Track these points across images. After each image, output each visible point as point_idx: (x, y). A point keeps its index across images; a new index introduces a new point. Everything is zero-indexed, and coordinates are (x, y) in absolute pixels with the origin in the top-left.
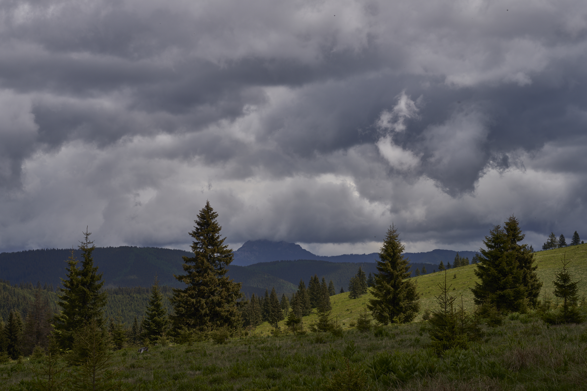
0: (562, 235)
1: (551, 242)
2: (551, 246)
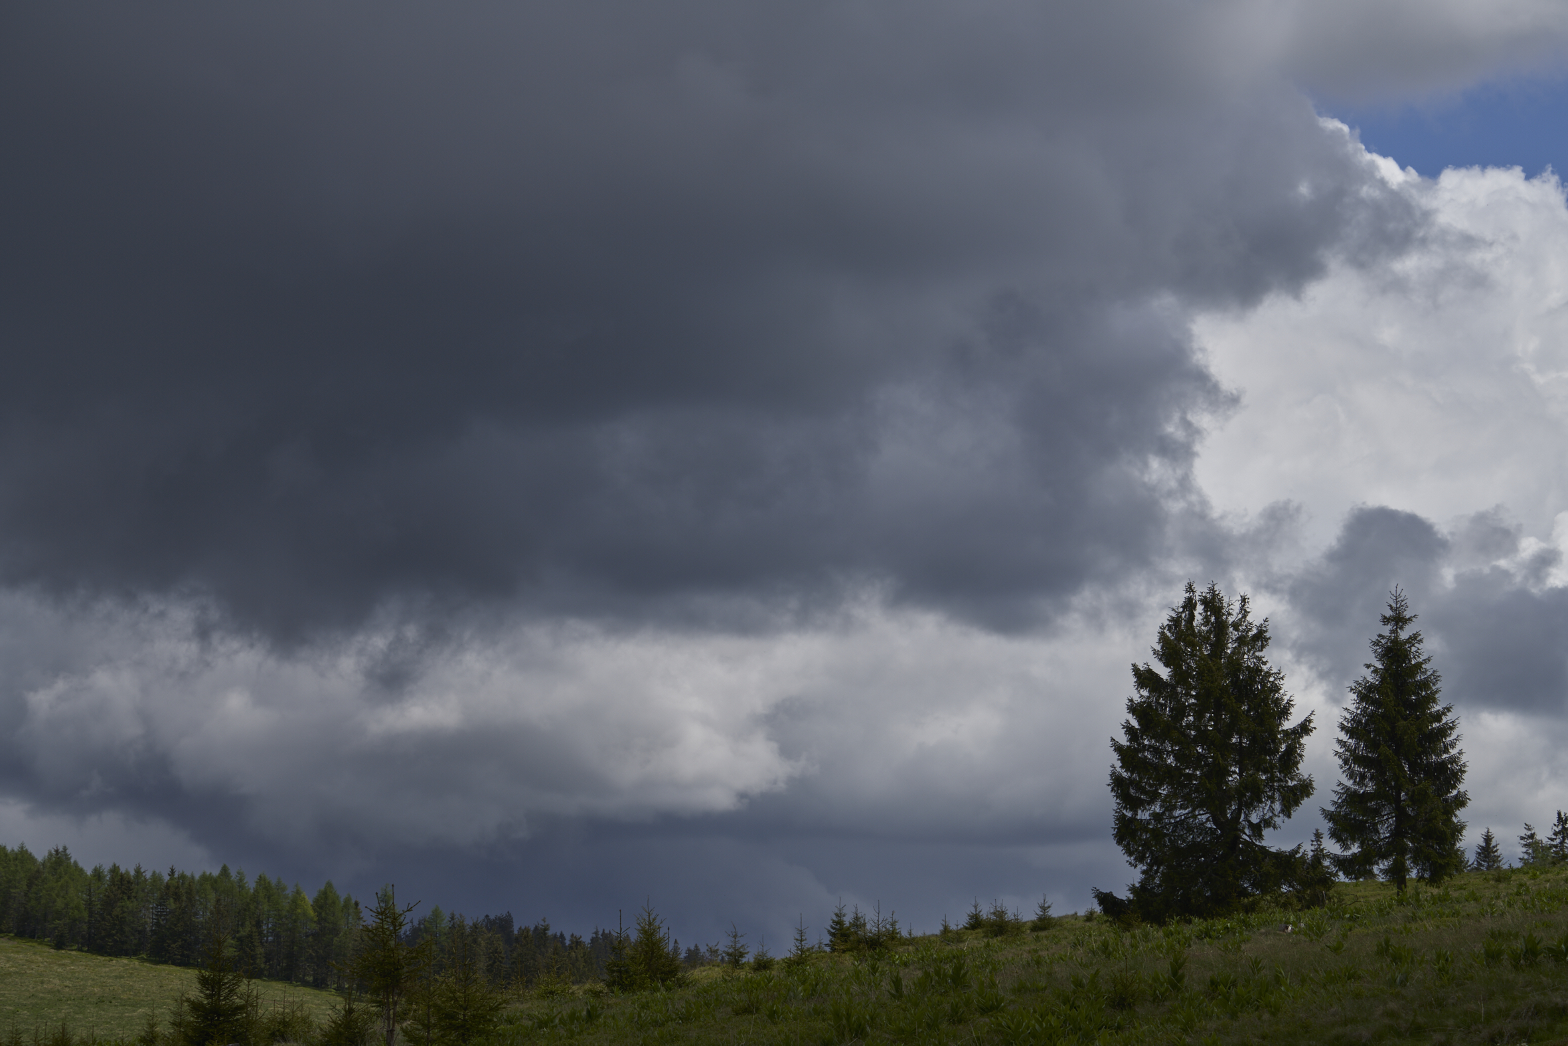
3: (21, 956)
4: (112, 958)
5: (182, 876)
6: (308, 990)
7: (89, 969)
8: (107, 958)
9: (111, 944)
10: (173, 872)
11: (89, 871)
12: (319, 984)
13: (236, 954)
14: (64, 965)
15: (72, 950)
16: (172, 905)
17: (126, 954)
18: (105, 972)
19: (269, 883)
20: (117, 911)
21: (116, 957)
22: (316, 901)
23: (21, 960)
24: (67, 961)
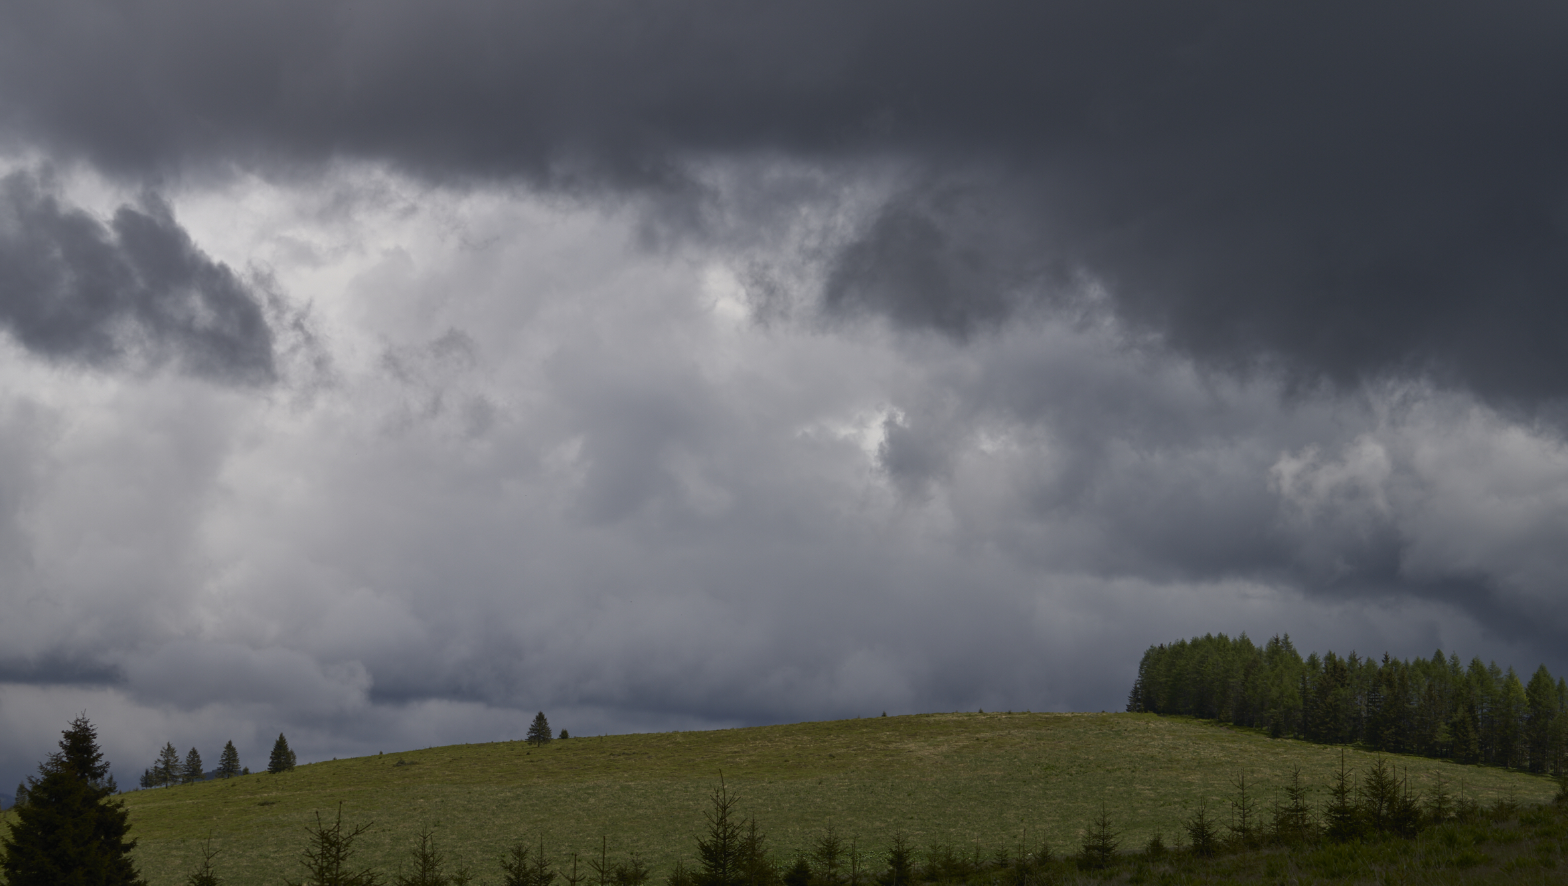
0: (194, 749)
1: (164, 769)
2: (165, 780)
3: (1235, 745)
4: (1327, 746)
5: (1395, 663)
6: (1522, 775)
7: (1301, 758)
8: (1322, 746)
9: (1324, 732)
10: (1387, 658)
11: (1305, 658)
12: (1536, 769)
13: (1450, 739)
14: (1277, 753)
15: (1289, 738)
16: (1384, 691)
17: (1343, 741)
18: (1317, 761)
19: (1482, 667)
20: (1330, 699)
21: (1332, 745)
22: (1531, 685)
23: (1235, 749)
24: (1280, 750)
